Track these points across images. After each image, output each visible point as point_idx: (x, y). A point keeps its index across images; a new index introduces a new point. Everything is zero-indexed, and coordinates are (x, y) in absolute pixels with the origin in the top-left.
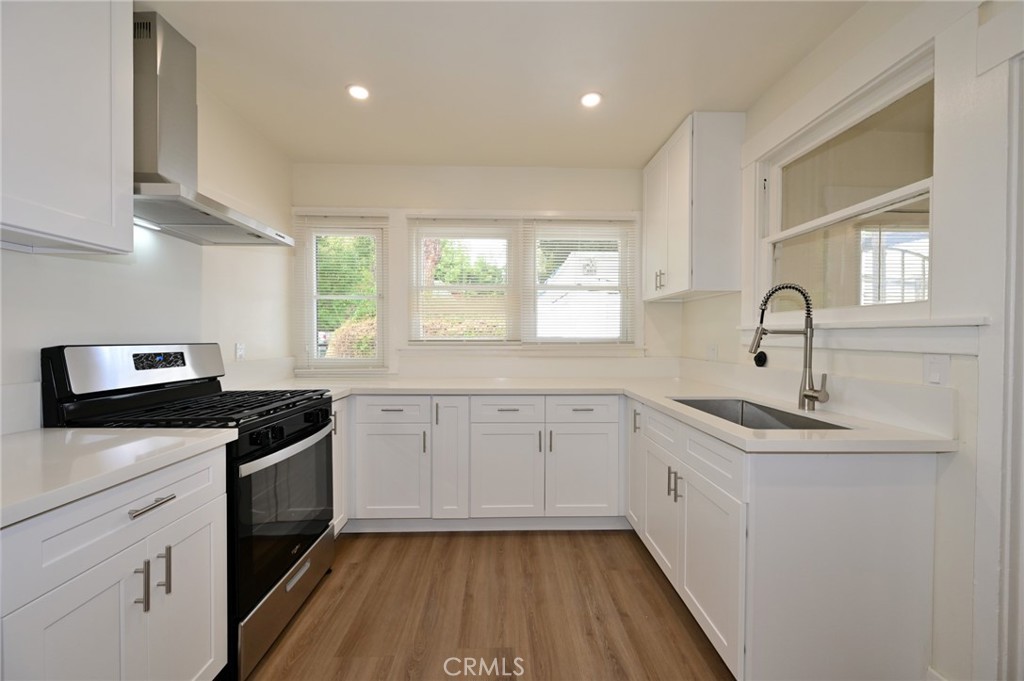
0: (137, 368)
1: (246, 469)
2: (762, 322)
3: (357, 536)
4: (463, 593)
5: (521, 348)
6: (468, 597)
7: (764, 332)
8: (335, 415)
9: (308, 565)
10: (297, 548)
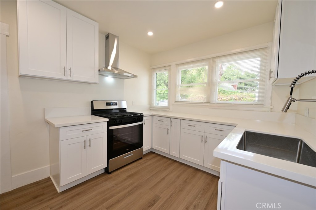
0: (107, 105)
1: (111, 128)
2: (291, 94)
3: (154, 153)
4: (163, 177)
5: (209, 105)
6: (164, 179)
7: (293, 100)
8: (145, 120)
9: (132, 154)
10: (128, 149)
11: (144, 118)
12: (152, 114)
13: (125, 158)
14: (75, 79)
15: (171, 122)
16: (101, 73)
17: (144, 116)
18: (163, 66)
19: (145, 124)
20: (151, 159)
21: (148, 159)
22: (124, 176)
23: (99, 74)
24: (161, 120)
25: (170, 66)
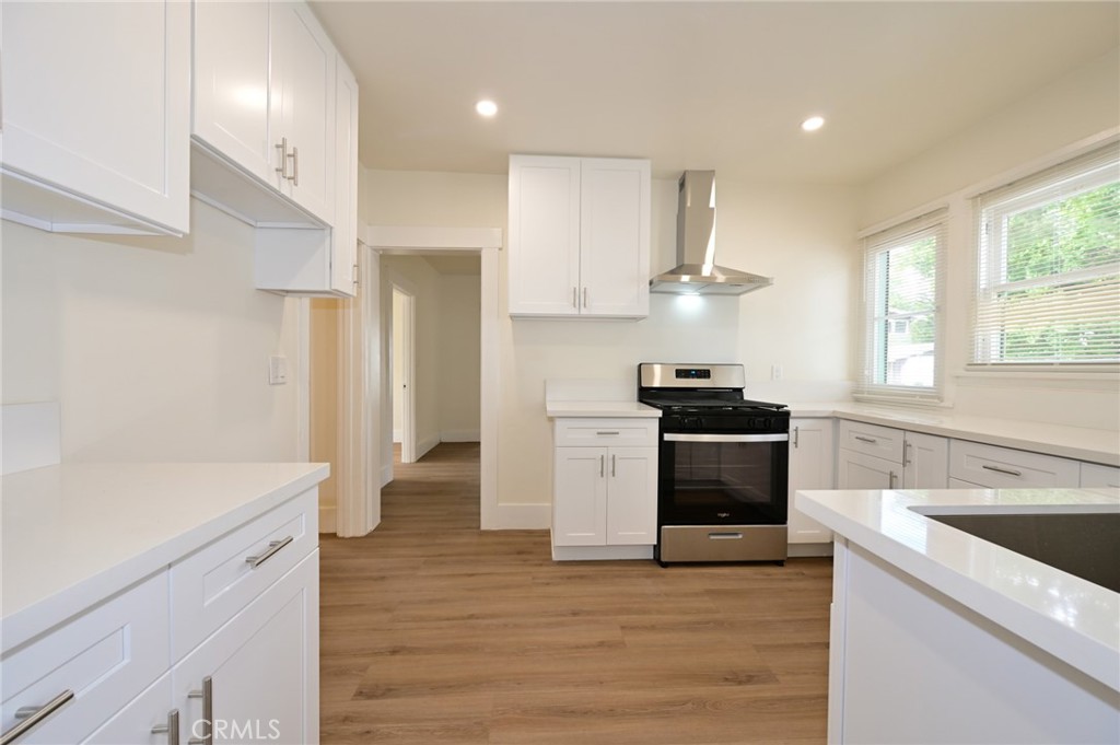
0: (677, 377)
8: (796, 430)
9: (740, 536)
10: (724, 515)
11: (793, 424)
12: (834, 412)
13: (712, 537)
14: (595, 312)
15: (906, 445)
16: (654, 290)
17: (792, 415)
18: (910, 218)
19: (796, 443)
20: (815, 578)
21: (803, 574)
22: (698, 586)
23: (651, 292)
24: (866, 437)
25: (945, 209)
